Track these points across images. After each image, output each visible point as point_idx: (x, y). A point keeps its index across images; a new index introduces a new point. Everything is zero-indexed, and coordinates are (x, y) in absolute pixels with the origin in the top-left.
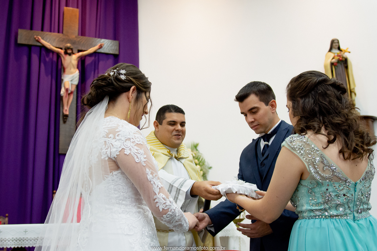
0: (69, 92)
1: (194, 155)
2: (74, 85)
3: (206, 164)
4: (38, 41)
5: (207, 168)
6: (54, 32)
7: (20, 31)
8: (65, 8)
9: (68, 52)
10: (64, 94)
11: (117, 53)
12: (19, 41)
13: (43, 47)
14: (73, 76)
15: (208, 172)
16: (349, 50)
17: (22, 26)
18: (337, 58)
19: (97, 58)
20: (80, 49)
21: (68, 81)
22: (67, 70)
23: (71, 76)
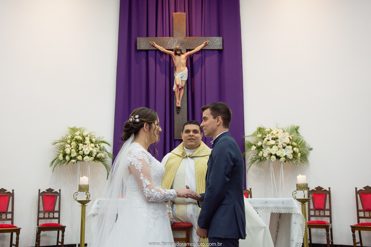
0: (180, 87)
1: (291, 139)
2: (184, 81)
3: (307, 145)
4: (153, 46)
5: (307, 150)
6: (166, 36)
7: (138, 39)
8: (174, 13)
9: (178, 52)
10: (176, 89)
11: (221, 48)
12: (138, 48)
13: (158, 50)
14: (183, 74)
15: (308, 153)
17: (140, 35)
19: (203, 54)
20: (188, 48)
21: (179, 78)
22: (177, 69)
23: (181, 73)
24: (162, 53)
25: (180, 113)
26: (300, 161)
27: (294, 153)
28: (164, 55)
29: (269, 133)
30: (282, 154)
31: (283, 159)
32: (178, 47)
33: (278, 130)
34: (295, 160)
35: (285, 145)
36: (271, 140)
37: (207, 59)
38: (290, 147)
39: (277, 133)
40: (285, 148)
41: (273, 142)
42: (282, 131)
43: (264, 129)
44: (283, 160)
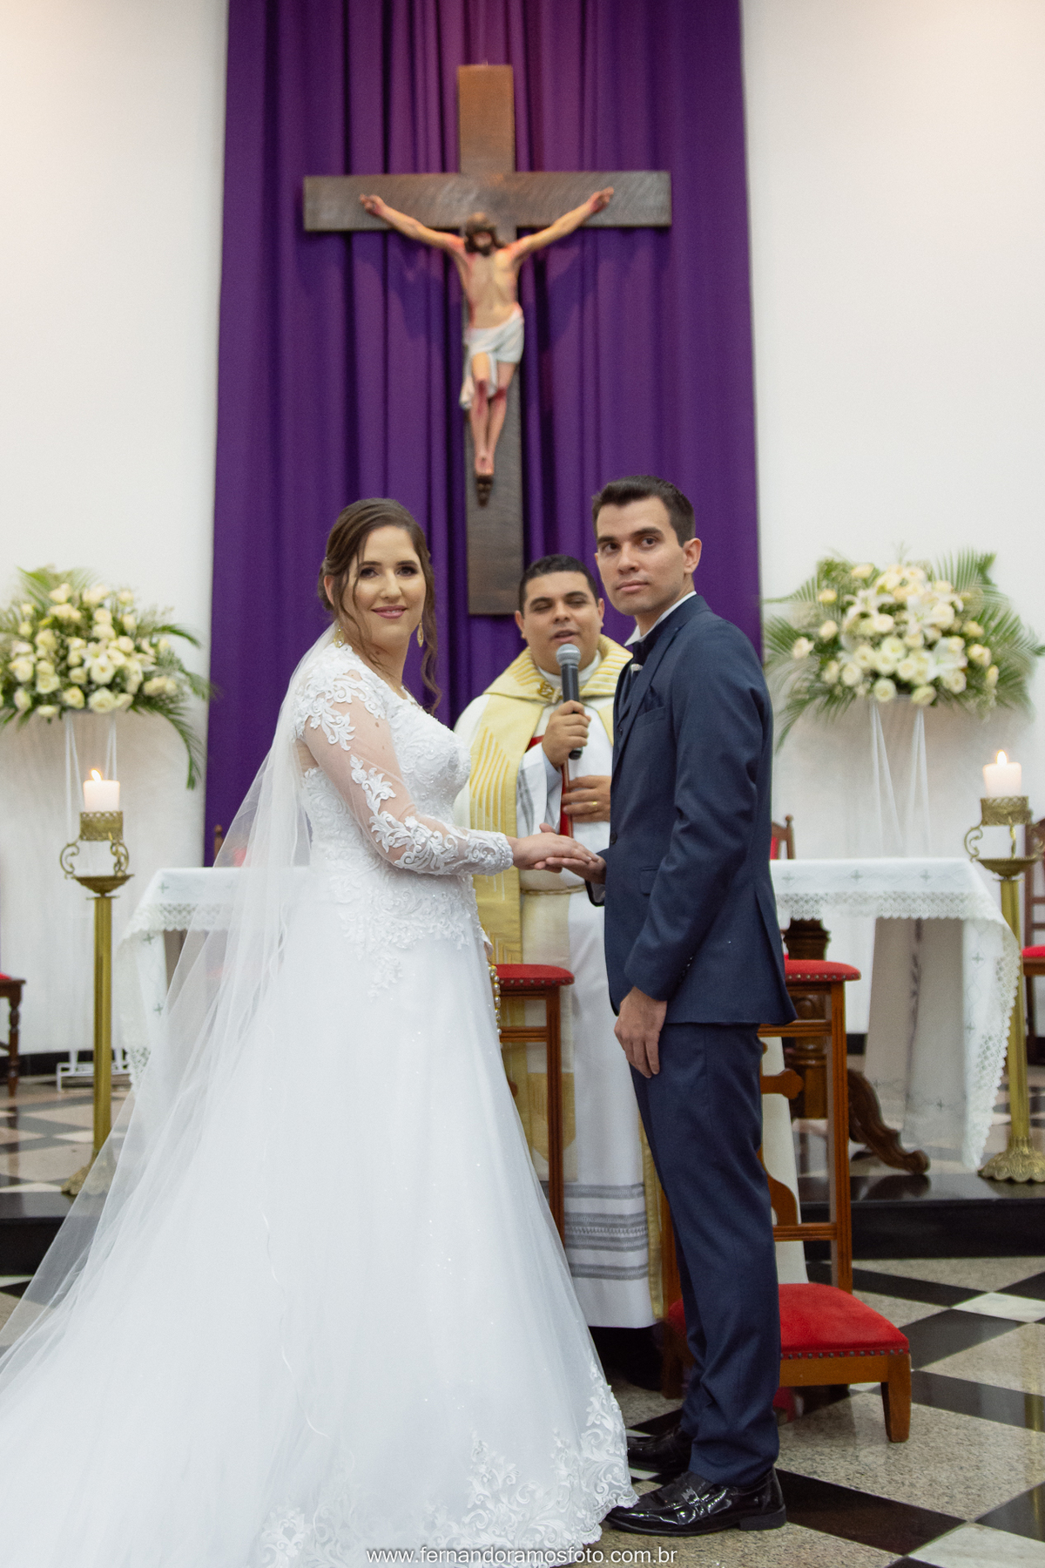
0: (491, 392)
1: (960, 606)
2: (507, 364)
3: (1024, 633)
4: (373, 213)
5: (1025, 651)
6: (428, 170)
7: (309, 184)
8: (462, 70)
9: (480, 241)
10: (472, 401)
11: (664, 219)
12: (309, 224)
13: (391, 234)
14: (501, 334)
15: (1029, 666)
17: (317, 167)
19: (589, 248)
20: (524, 222)
21: (487, 353)
22: (479, 312)
23: (493, 332)
24: (412, 245)
25: (492, 502)
26: (998, 699)
27: (973, 670)
28: (422, 254)
29: (867, 583)
30: (921, 673)
31: (923, 694)
32: (479, 216)
33: (906, 573)
34: (975, 696)
35: (933, 634)
36: (874, 612)
37: (606, 270)
38: (956, 643)
39: (903, 583)
40: (937, 648)
41: (883, 623)
42: (921, 575)
43: (845, 569)
44: (928, 695)
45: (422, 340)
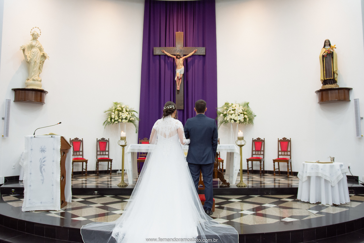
0: (179, 78)
1: (243, 110)
2: (182, 74)
4: (163, 52)
6: (171, 46)
7: (154, 48)
8: (176, 33)
9: (178, 57)
10: (177, 79)
11: (205, 54)
12: (154, 54)
13: (166, 55)
16: (335, 47)
17: (155, 46)
18: (327, 52)
19: (194, 58)
20: (185, 54)
21: (179, 73)
22: (178, 67)
23: (180, 70)
24: (169, 57)
25: (179, 93)
26: (249, 123)
27: (245, 118)
28: (170, 58)
29: (231, 106)
30: (237, 119)
32: (178, 53)
34: (245, 122)
35: (239, 114)
36: (231, 110)
37: (196, 61)
38: (243, 115)
39: (235, 106)
41: (232, 112)
42: (238, 105)
43: (228, 104)
45: (170, 71)
